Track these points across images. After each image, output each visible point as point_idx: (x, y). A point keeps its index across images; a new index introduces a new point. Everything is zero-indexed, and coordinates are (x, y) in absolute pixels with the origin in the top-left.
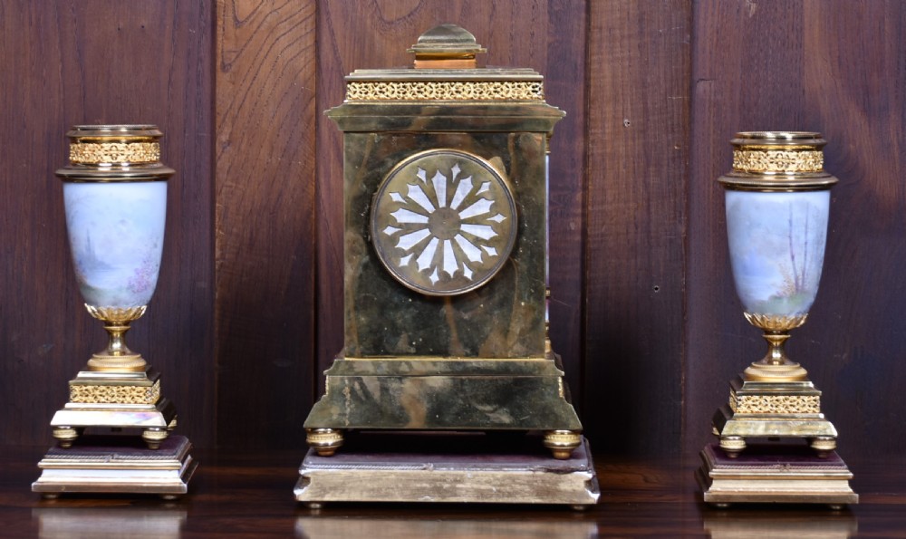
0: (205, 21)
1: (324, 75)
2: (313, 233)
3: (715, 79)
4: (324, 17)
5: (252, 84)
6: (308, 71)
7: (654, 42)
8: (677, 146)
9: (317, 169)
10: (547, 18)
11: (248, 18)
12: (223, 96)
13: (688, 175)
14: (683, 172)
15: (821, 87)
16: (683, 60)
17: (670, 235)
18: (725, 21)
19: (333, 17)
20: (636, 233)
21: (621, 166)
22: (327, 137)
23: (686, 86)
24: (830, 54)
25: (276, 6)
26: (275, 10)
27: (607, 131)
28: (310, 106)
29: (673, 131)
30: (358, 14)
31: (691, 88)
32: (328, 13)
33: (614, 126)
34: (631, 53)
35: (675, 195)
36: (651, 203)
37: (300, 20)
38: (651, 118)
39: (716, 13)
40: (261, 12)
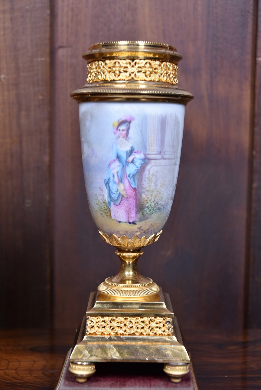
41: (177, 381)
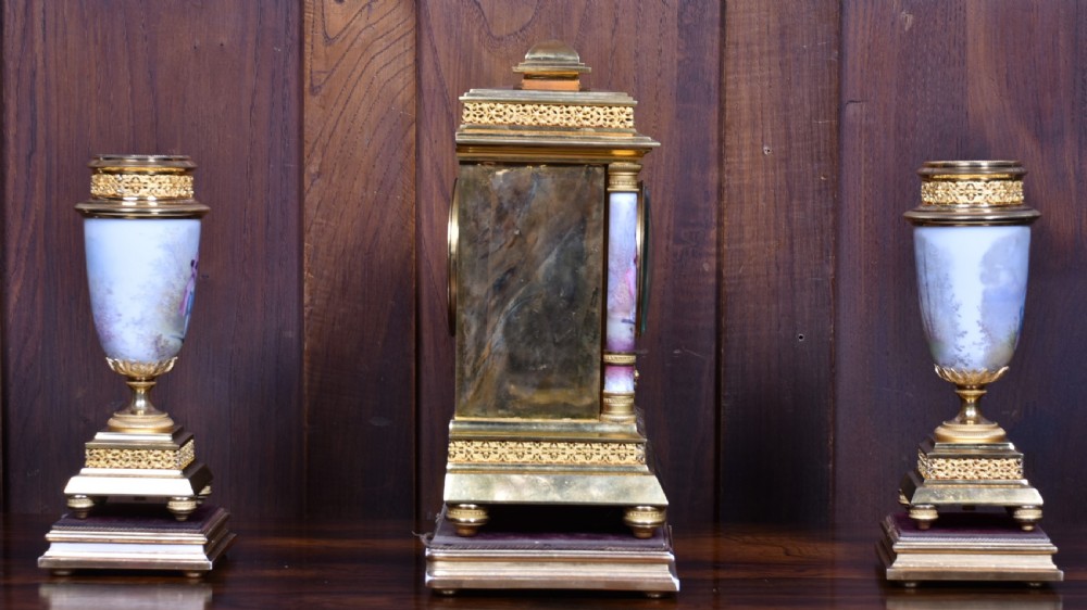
0: (292, 39)
1: (426, 98)
2: (414, 275)
3: (867, 101)
4: (425, 33)
5: (344, 109)
6: (407, 93)
7: (798, 59)
8: (824, 176)
9: (417, 204)
10: (676, 32)
11: (339, 35)
12: (312, 122)
13: (837, 209)
14: (830, 206)
15: (987, 109)
16: (830, 78)
17: (817, 276)
18: (877, 35)
19: (435, 32)
20: (778, 275)
21: (761, 199)
22: (429, 168)
23: (834, 108)
24: (997, 71)
25: (371, 20)
26: (371, 26)
27: (745, 160)
28: (409, 133)
29: (819, 160)
30: (464, 29)
31: (840, 112)
32: (430, 28)
33: (753, 155)
34: (772, 72)
35: (822, 231)
36: (795, 241)
37: (398, 37)
38: (794, 145)
39: (868, 26)
40: (354, 28)
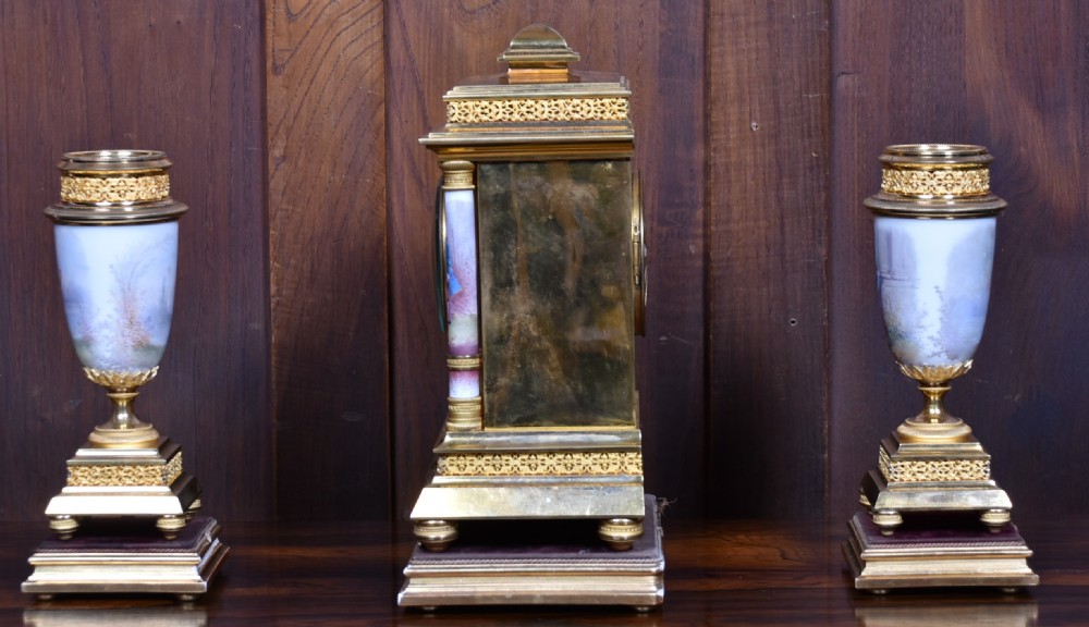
0: (252, 15)
1: (395, 76)
2: (386, 263)
3: (859, 72)
4: (393, 8)
5: (309, 88)
6: (376, 71)
7: (786, 30)
8: (815, 152)
9: (388, 188)
10: (658, 2)
11: (302, 10)
12: (275, 103)
13: (829, 187)
14: (822, 184)
15: (985, 80)
16: (821, 51)
17: (809, 258)
19: (404, 6)
20: (768, 257)
21: (749, 178)
22: (399, 149)
23: (825, 81)
24: (996, 40)
27: (732, 136)
28: (378, 114)
29: (810, 135)
30: (433, 3)
31: (831, 84)
32: (398, 2)
33: (740, 131)
34: (759, 44)
35: (814, 211)
36: (786, 221)
37: (364, 12)
38: (783, 120)
40: (318, 3)
41: (889, 533)
